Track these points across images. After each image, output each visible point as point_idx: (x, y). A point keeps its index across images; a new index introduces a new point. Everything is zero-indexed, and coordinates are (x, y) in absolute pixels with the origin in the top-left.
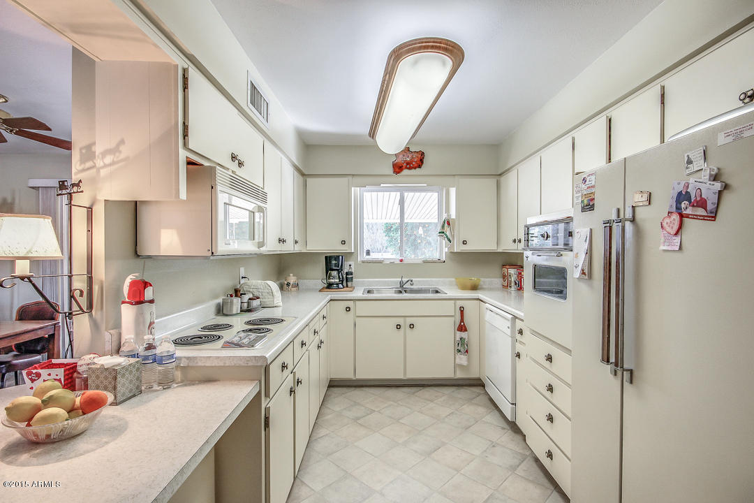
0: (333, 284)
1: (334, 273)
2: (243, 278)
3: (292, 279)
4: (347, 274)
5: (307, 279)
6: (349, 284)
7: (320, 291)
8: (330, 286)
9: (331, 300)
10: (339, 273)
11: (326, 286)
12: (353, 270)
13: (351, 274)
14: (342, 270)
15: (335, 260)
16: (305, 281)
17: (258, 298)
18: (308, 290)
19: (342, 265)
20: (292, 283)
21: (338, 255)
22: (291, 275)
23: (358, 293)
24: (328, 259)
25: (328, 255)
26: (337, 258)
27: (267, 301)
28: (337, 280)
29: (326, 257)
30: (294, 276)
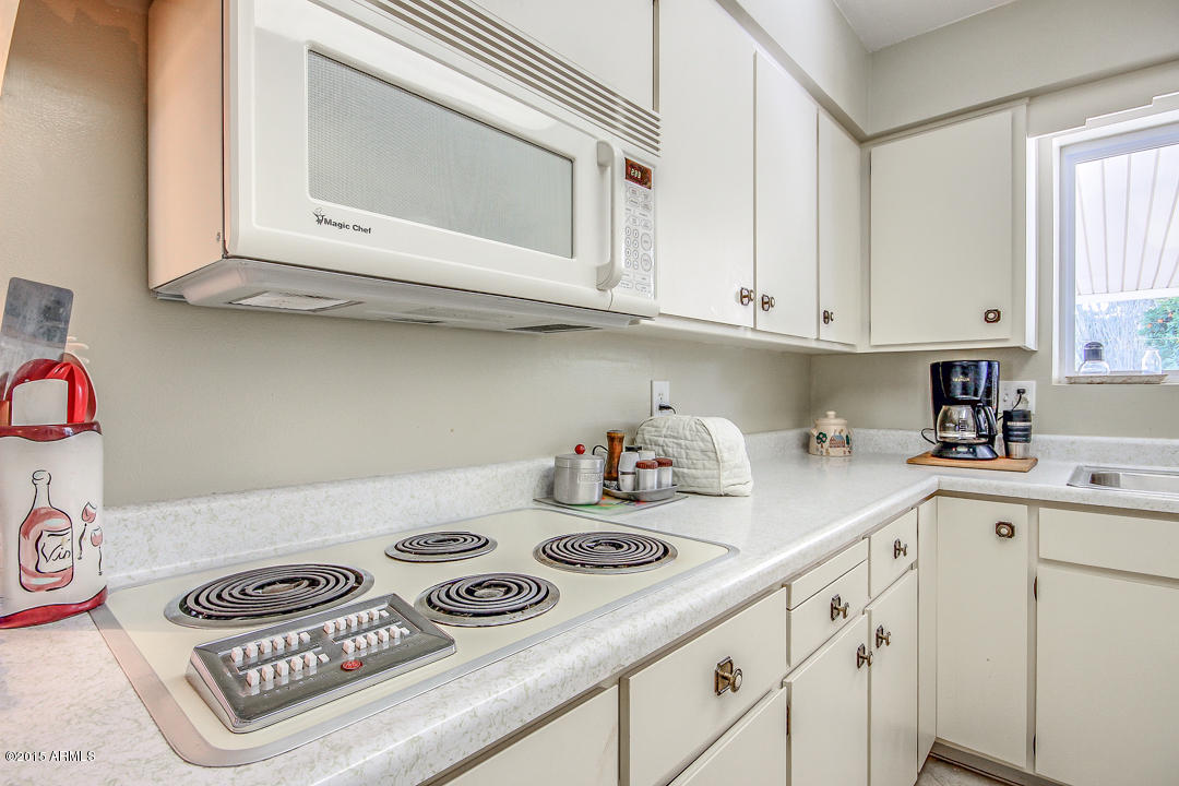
0: (956, 445)
1: (962, 413)
2: (662, 408)
3: (832, 425)
4: (1008, 416)
5: (879, 428)
6: (1016, 448)
7: (911, 462)
8: (945, 450)
9: (939, 493)
10: (976, 413)
11: (932, 448)
12: (1031, 403)
13: (1025, 416)
14: (989, 403)
15: (965, 374)
16: (872, 431)
17: (669, 464)
18: (880, 456)
19: (988, 391)
20: (830, 435)
21: (974, 358)
22: (831, 413)
23: (1051, 479)
24: (942, 373)
25: (941, 360)
26: (969, 368)
27: (699, 474)
28: (970, 435)
29: (935, 367)
30: (837, 417)
